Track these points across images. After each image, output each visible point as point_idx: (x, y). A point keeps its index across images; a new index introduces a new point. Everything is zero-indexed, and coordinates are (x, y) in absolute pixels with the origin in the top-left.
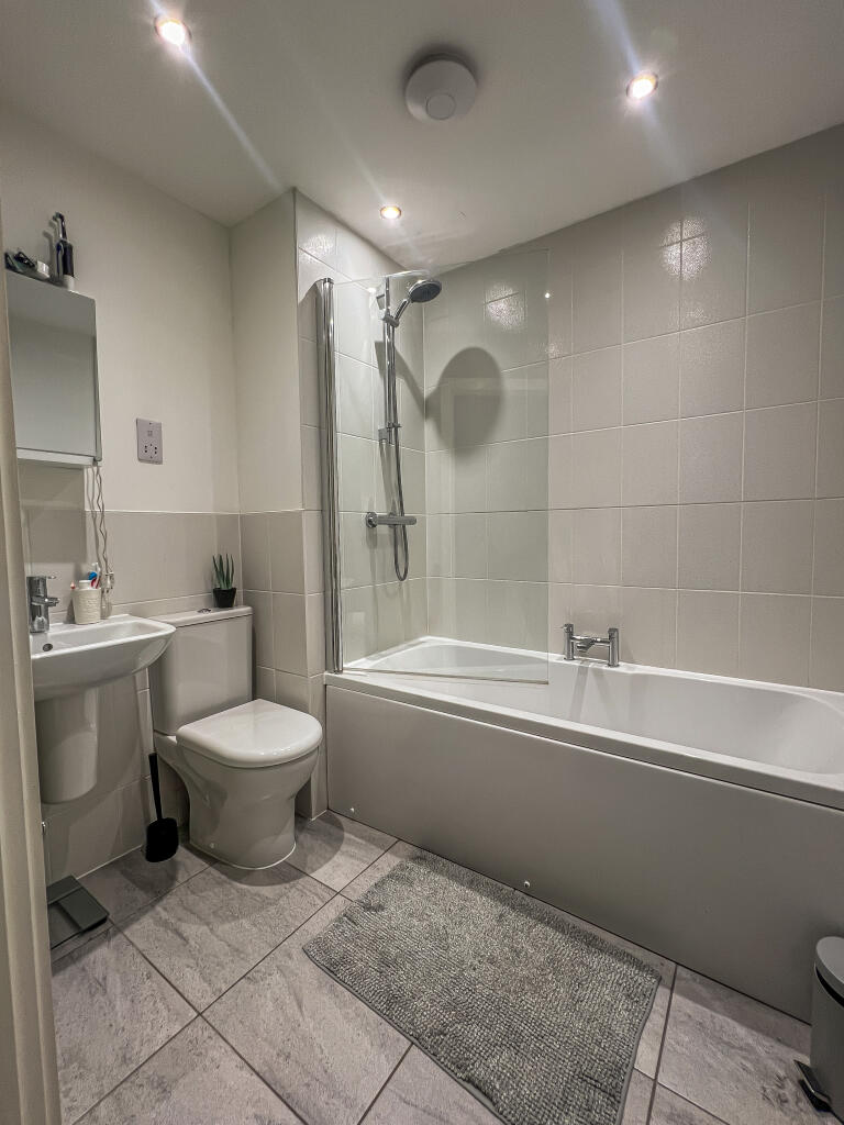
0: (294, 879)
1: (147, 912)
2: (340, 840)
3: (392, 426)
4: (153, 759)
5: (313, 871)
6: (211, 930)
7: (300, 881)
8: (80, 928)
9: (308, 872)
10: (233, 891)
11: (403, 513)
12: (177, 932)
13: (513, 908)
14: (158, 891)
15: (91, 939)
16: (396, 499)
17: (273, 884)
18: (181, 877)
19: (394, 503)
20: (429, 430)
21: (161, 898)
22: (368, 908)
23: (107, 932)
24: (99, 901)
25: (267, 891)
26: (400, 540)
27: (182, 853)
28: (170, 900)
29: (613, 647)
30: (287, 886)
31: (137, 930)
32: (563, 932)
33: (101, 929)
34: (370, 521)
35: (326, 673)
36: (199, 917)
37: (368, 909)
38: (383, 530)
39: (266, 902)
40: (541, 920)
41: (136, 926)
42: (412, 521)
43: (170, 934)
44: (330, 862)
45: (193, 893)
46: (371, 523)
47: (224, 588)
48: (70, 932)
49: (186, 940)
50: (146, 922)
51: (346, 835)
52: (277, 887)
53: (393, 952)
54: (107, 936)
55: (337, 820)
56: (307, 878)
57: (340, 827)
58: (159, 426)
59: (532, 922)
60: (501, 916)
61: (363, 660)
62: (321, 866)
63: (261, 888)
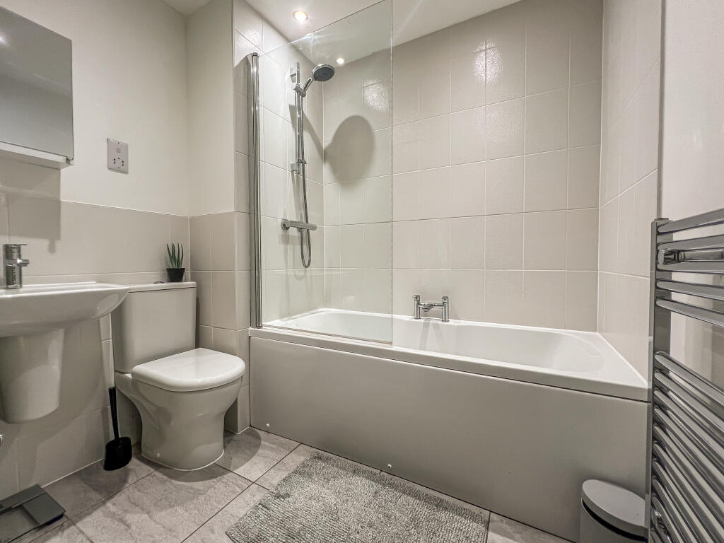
0: (221, 475)
1: (99, 507)
2: (258, 446)
3: (301, 162)
4: (112, 392)
5: (237, 468)
6: (151, 517)
7: (225, 476)
8: (38, 523)
9: (231, 469)
10: (172, 487)
11: (307, 222)
12: (122, 521)
13: (384, 486)
14: (110, 492)
15: (47, 532)
16: (303, 212)
17: (205, 480)
18: (131, 479)
19: (301, 214)
20: (326, 169)
21: (112, 497)
22: (278, 496)
23: (62, 525)
24: (58, 502)
25: (198, 485)
26: (305, 241)
27: (134, 463)
28: (120, 498)
29: (445, 309)
30: (215, 480)
31: (88, 522)
32: (419, 499)
33: (58, 523)
34: (284, 225)
35: (250, 328)
36: (142, 509)
37: (278, 498)
38: (293, 231)
39: (198, 493)
40: (404, 492)
41: (88, 519)
42: (314, 228)
43: (116, 523)
44: (249, 462)
45: (139, 491)
46: (285, 227)
47: (175, 267)
48: (28, 527)
49: (129, 526)
50: (98, 515)
51: (263, 443)
52: (207, 482)
53: (297, 527)
54: (62, 528)
55: (257, 433)
56: (231, 473)
57: (258, 438)
58: (126, 146)
59: (398, 494)
60: (376, 493)
61: (278, 321)
62: (242, 465)
63: (194, 483)
